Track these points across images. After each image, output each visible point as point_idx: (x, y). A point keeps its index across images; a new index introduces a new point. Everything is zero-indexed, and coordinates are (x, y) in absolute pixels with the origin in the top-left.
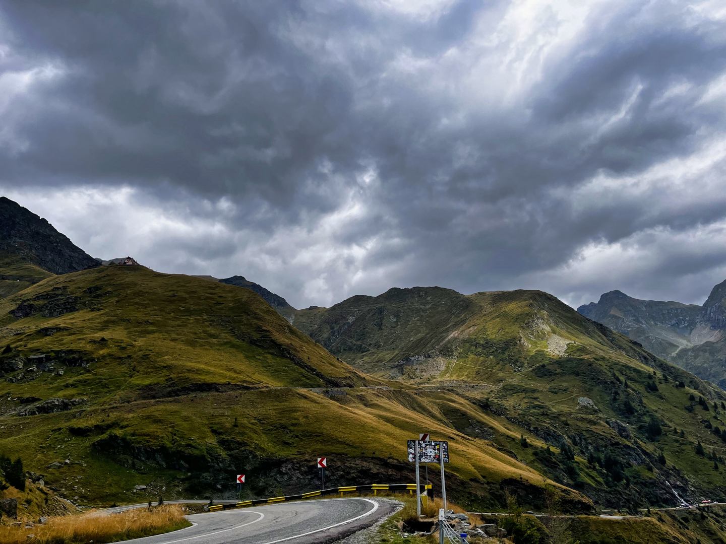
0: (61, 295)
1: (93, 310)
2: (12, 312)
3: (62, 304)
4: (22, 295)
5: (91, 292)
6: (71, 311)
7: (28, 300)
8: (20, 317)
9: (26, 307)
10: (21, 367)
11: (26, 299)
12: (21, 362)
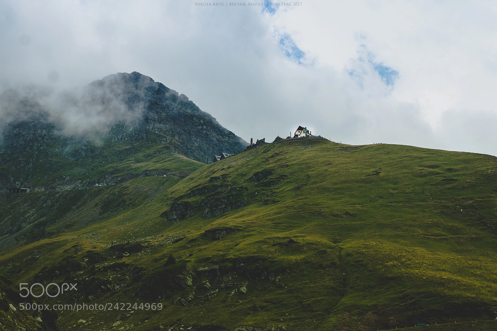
0: (221, 186)
1: (266, 203)
2: (165, 214)
3: (224, 198)
4: (173, 192)
5: (258, 180)
6: (238, 207)
7: (181, 197)
8: (175, 220)
9: (181, 206)
10: (190, 282)
11: (178, 196)
12: (189, 277)
